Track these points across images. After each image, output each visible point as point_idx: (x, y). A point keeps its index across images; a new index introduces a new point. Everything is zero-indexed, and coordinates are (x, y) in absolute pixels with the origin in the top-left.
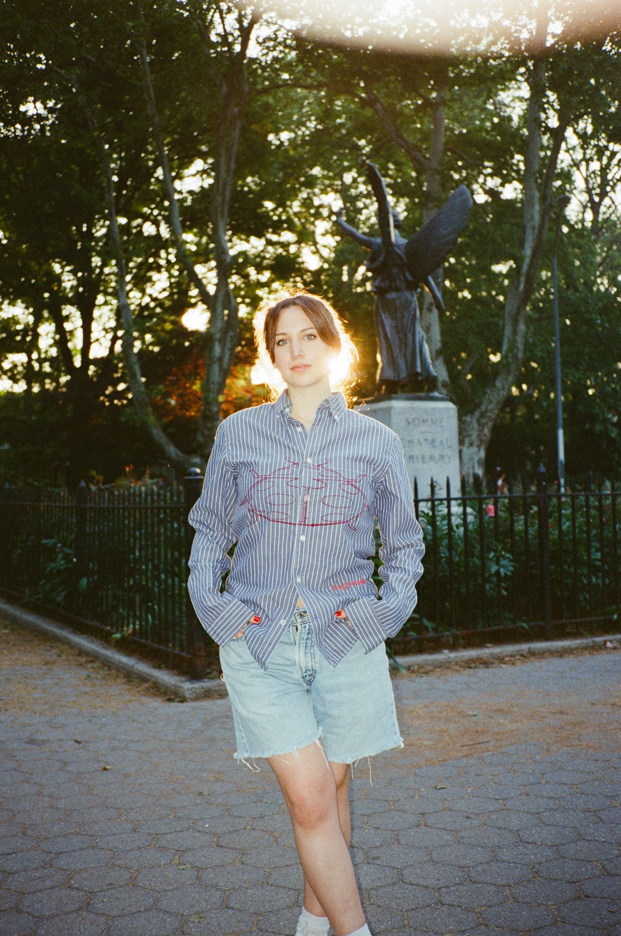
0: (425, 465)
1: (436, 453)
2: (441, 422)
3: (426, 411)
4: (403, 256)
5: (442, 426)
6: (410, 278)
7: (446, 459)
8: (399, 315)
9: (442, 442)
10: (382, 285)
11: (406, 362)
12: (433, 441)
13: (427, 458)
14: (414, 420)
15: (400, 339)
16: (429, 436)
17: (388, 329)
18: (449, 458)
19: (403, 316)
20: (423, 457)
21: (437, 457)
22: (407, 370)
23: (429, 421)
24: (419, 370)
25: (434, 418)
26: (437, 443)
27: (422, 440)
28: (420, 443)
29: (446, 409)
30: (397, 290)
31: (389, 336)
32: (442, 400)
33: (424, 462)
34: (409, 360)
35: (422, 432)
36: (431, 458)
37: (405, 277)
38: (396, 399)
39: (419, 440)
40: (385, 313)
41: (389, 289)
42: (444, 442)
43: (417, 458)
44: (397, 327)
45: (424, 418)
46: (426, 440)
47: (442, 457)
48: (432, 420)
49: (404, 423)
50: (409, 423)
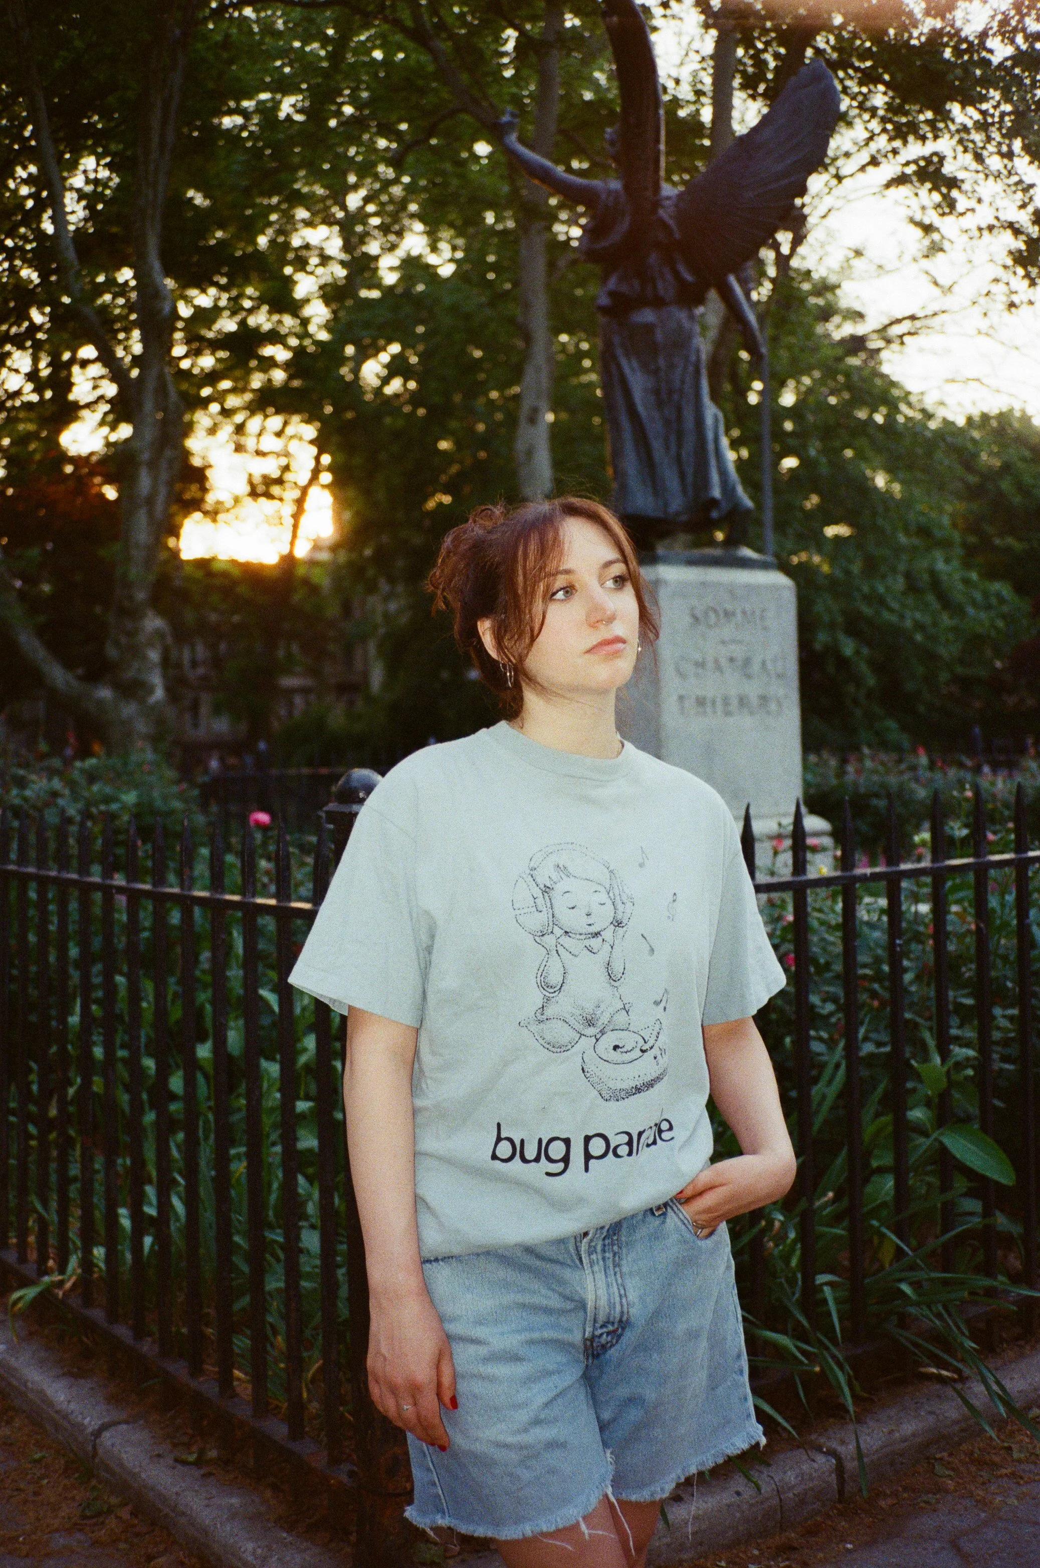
0: (731, 720)
1: (753, 690)
2: (762, 618)
3: (732, 591)
4: (671, 222)
5: (765, 628)
6: (689, 277)
7: (773, 706)
8: (662, 362)
9: (764, 663)
10: (624, 289)
11: (682, 475)
12: (747, 662)
13: (735, 702)
14: (706, 614)
15: (667, 422)
16: (738, 652)
17: (638, 395)
18: (780, 704)
19: (671, 366)
20: (726, 701)
21: (755, 701)
22: (684, 491)
23: (739, 616)
24: (717, 493)
25: (748, 607)
26: (756, 667)
27: (723, 661)
28: (718, 668)
29: (775, 588)
30: (658, 303)
31: (641, 408)
32: (764, 566)
33: (728, 714)
34: (690, 471)
35: (723, 642)
36: (743, 701)
37: (677, 274)
38: (666, 561)
39: (716, 661)
40: (627, 355)
41: (641, 302)
42: (770, 666)
43: (714, 703)
44: (657, 392)
45: (729, 607)
46: (732, 660)
47: (764, 699)
48: (744, 613)
49: (688, 619)
50: (696, 619)
